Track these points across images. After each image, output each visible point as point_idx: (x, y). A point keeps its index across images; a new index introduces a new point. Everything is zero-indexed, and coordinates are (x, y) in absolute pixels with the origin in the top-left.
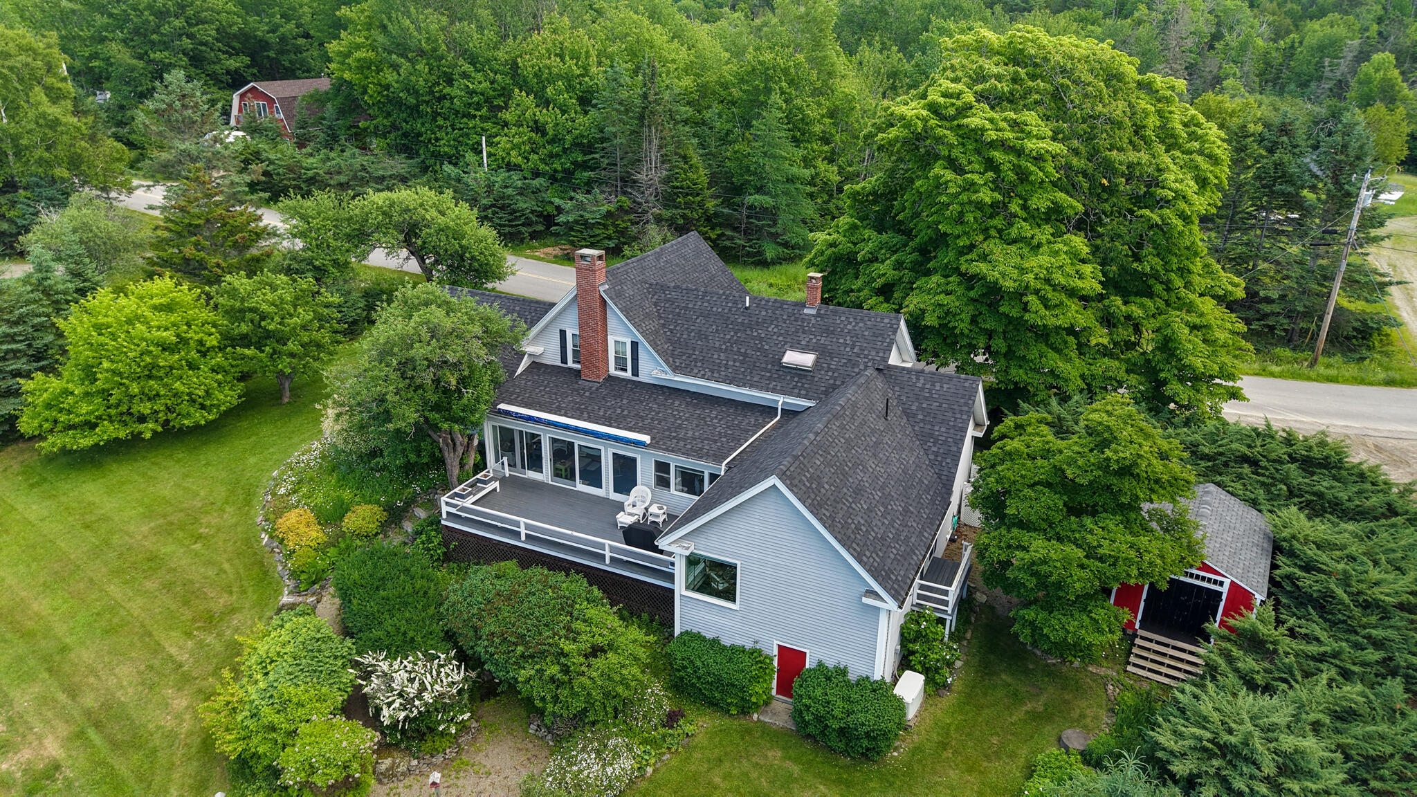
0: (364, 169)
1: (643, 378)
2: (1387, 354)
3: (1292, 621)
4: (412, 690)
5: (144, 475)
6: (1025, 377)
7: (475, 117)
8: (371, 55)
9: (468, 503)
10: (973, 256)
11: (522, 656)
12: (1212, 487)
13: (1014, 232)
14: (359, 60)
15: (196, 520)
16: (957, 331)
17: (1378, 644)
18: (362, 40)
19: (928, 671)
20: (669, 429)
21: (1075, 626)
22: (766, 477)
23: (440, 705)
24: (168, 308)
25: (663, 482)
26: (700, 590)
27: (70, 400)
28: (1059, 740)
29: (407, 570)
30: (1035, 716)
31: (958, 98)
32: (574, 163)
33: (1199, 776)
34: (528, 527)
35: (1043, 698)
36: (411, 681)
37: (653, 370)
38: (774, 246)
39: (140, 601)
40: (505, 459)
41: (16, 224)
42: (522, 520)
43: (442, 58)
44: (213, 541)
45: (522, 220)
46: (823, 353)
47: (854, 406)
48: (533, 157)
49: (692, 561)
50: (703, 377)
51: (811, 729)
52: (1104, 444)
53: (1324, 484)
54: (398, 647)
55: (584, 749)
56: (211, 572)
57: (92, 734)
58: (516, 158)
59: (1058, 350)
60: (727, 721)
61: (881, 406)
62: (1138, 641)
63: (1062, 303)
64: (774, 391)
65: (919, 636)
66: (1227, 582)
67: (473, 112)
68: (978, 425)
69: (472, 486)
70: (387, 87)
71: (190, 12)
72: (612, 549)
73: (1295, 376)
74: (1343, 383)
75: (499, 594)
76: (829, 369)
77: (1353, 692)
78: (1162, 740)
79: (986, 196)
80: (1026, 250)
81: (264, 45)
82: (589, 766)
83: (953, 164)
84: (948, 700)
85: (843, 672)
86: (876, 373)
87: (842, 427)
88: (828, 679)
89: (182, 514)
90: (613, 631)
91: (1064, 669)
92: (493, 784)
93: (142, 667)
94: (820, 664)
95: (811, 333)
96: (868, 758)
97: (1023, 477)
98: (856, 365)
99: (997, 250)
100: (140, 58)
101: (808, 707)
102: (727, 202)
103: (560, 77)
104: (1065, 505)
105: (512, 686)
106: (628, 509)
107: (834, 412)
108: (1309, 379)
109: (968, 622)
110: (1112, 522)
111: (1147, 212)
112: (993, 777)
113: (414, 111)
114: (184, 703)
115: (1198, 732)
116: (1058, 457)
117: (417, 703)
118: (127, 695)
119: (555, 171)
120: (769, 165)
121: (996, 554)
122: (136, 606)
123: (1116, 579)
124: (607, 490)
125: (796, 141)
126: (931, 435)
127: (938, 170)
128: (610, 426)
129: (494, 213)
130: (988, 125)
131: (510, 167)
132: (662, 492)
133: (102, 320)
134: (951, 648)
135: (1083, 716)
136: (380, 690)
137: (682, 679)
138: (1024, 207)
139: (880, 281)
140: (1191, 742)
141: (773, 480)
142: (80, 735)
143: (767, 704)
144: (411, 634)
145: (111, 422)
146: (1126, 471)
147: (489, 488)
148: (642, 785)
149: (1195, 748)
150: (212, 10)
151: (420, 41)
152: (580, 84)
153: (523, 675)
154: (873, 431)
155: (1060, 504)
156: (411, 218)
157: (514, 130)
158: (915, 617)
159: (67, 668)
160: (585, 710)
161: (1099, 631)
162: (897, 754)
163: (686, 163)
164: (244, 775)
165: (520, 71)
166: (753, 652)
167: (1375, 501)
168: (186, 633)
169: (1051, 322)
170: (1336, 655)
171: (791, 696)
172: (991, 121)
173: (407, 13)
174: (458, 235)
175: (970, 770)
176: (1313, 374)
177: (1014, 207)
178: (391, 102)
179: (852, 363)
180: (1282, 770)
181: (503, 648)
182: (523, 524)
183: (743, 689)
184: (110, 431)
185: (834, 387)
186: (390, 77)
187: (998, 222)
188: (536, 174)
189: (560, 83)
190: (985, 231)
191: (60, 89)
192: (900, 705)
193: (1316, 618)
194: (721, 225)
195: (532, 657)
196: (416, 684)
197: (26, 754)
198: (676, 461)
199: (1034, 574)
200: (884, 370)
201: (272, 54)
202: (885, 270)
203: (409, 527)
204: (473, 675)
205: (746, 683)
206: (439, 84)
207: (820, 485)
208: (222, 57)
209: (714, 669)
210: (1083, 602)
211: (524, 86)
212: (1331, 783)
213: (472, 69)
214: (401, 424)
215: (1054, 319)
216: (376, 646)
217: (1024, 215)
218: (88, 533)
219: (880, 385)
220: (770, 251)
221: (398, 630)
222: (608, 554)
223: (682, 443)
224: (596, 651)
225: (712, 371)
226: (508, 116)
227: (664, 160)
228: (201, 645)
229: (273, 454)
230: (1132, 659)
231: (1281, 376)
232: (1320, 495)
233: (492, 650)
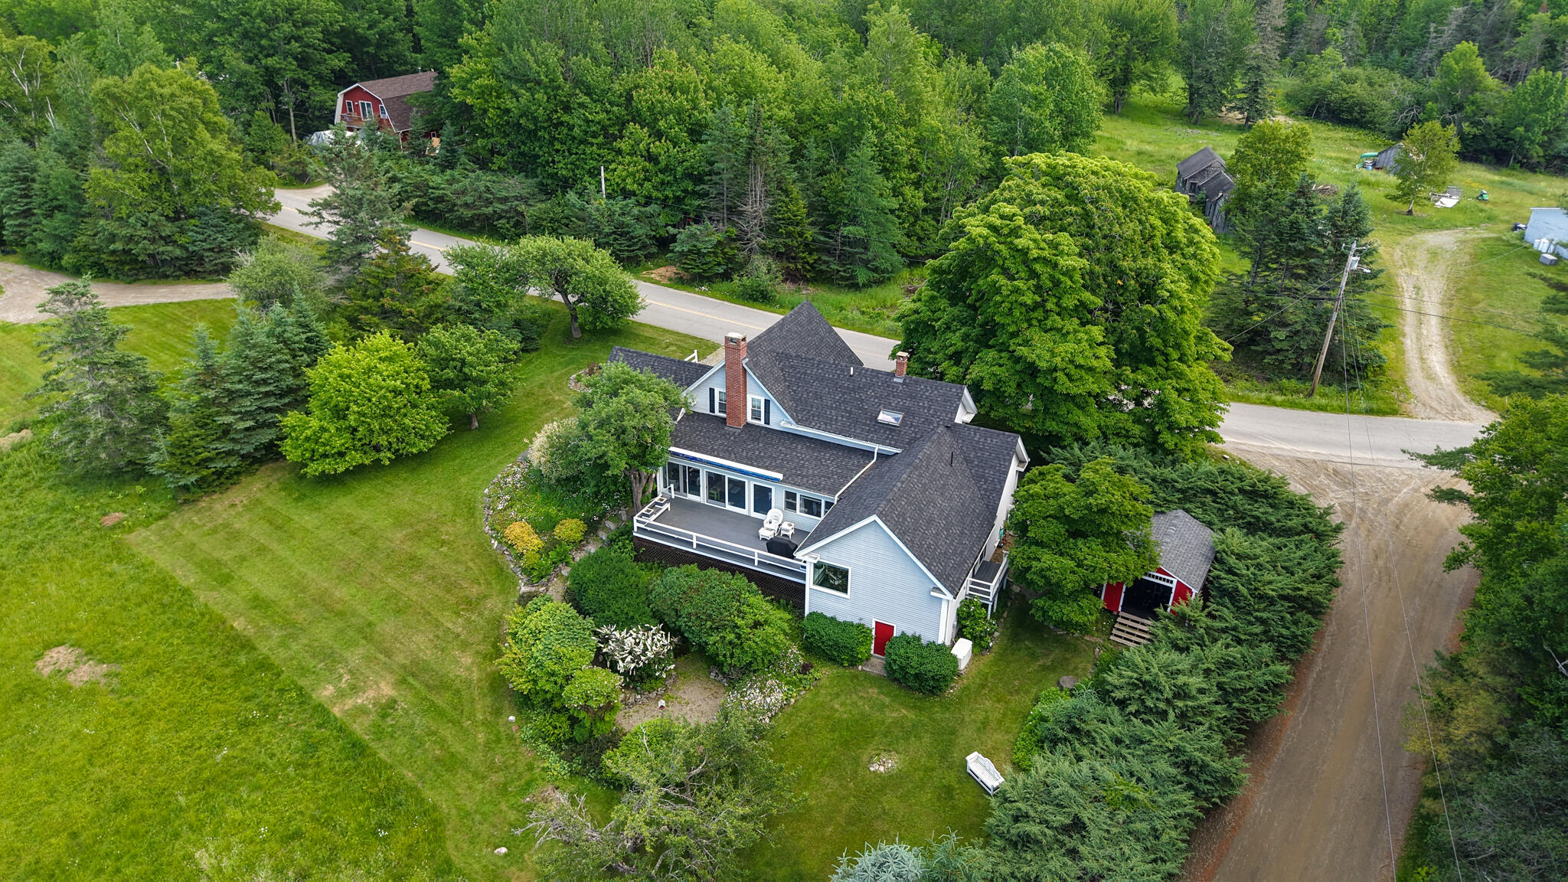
0: (488, 190)
1: (772, 426)
2: (1376, 384)
3: (1213, 606)
4: (638, 650)
5: (382, 491)
6: (1056, 428)
7: (592, 144)
8: (493, 82)
9: (651, 520)
10: (1019, 340)
11: (711, 628)
12: (1181, 513)
13: (1049, 323)
14: (480, 87)
15: (436, 530)
16: (1006, 394)
17: (1263, 621)
18: (483, 67)
19: (975, 639)
20: (795, 468)
21: (1070, 612)
22: (869, 515)
23: (658, 659)
24: (390, 359)
25: (791, 506)
26: (821, 584)
27: (326, 435)
28: (1058, 683)
29: (622, 571)
30: (1045, 668)
31: (1011, 220)
32: (685, 191)
33: (1130, 699)
34: (698, 539)
35: (1051, 657)
36: (637, 644)
37: (781, 420)
38: (865, 270)
39: (415, 590)
40: (672, 486)
41: (187, 249)
42: (695, 535)
43: (559, 87)
44: (455, 545)
45: (639, 245)
46: (908, 412)
47: (929, 458)
48: (647, 184)
49: (817, 566)
50: (819, 429)
51: (897, 675)
52: (1089, 494)
53: (1261, 510)
54: (626, 622)
55: (751, 687)
56: (461, 569)
57: (410, 679)
58: (631, 185)
59: (1082, 408)
60: (841, 670)
61: (948, 456)
62: (1119, 620)
63: (1082, 377)
64: (872, 441)
65: (969, 615)
66: (1175, 581)
67: (590, 140)
68: (1021, 462)
69: (653, 507)
70: (507, 111)
71: (297, 16)
72: (760, 556)
73: (1293, 405)
74: (1331, 412)
75: (690, 588)
76: (912, 426)
77: (1235, 652)
78: (1109, 679)
79: (1029, 299)
80: (1057, 337)
81: (364, 41)
82: (755, 697)
83: (1005, 271)
84: (989, 657)
85: (919, 639)
86: (945, 430)
87: (920, 475)
88: (908, 643)
89: (424, 524)
90: (767, 612)
91: (1068, 638)
92: (691, 710)
93: (431, 637)
94: (903, 634)
95: (899, 397)
96: (934, 694)
97: (1040, 512)
98: (931, 423)
99: (1036, 337)
100: (250, 61)
101: (895, 661)
102: (825, 230)
103: (671, 111)
104: (1067, 531)
105: (702, 648)
106: (766, 525)
107: (914, 464)
108: (1304, 408)
109: (1005, 605)
110: (1095, 544)
111: (1148, 307)
112: (1013, 705)
113: (532, 135)
114: (469, 661)
115: (1130, 673)
116: (1063, 500)
117: (643, 658)
118: (428, 654)
119: (667, 197)
120: (861, 199)
121: (1021, 563)
122: (413, 593)
123: (1094, 581)
124: (749, 510)
125: (885, 172)
126: (983, 477)
127: (995, 276)
128: (752, 465)
129: (615, 239)
130: (1032, 245)
131: (627, 194)
132: (790, 513)
133: (346, 371)
134: (991, 624)
135: (1076, 668)
136: (615, 650)
137: (811, 643)
138: (1058, 305)
139: (952, 350)
140: (1127, 680)
141: (874, 518)
142: (404, 681)
143: (867, 659)
144: (631, 614)
145: (356, 451)
146: (1103, 511)
147: (664, 508)
148: (788, 710)
149: (1129, 684)
150: (317, 11)
151: (538, 73)
152: (689, 116)
153: (711, 640)
154: (941, 476)
155: (1063, 531)
156: (562, 266)
157: (628, 159)
158: (967, 603)
159: (376, 637)
160: (751, 663)
161: (1083, 613)
162: (952, 691)
163: (787, 196)
164: (527, 704)
165: (634, 104)
166: (859, 625)
167: (1295, 522)
168: (455, 613)
169: (1074, 391)
170: (1235, 629)
171: (883, 654)
172: (1035, 241)
173: (528, 46)
174: (602, 282)
175: (999, 701)
176: (1307, 403)
177: (1050, 305)
178: (511, 126)
179: (929, 422)
180: (1177, 696)
181: (697, 623)
182: (695, 537)
183: (852, 650)
184: (355, 458)
185: (915, 439)
186: (510, 103)
187: (1039, 314)
188: (649, 200)
189: (671, 117)
190: (1029, 321)
191: (216, 123)
192: (955, 660)
193: (1229, 605)
194: (817, 250)
195: (717, 628)
196: (641, 646)
197: (371, 694)
198: (800, 492)
199: (1043, 577)
200: (952, 427)
201: (371, 50)
202: (955, 339)
203: (603, 535)
204: (676, 640)
205: (854, 645)
206: (557, 112)
207: (905, 519)
208: (327, 56)
209: (833, 637)
210: (1074, 595)
211: (637, 118)
212: (1202, 703)
213: (589, 100)
214: (616, 472)
215: (1075, 389)
216: (608, 622)
217: (1057, 309)
218: (357, 539)
219: (948, 439)
220: (862, 276)
221: (622, 611)
222: (756, 559)
223: (805, 480)
224: (757, 625)
225: (826, 424)
226: (623, 145)
227: (768, 194)
228: (468, 620)
229: (479, 474)
230: (1114, 631)
231: (1282, 405)
232: (1258, 518)
233: (690, 624)
